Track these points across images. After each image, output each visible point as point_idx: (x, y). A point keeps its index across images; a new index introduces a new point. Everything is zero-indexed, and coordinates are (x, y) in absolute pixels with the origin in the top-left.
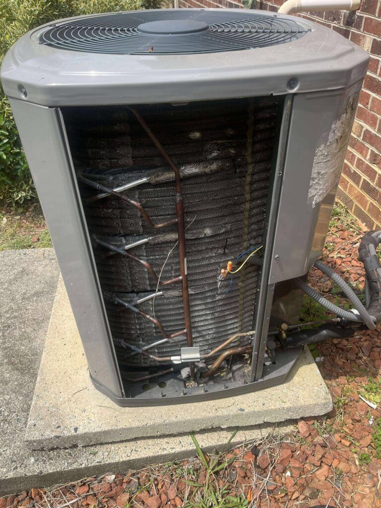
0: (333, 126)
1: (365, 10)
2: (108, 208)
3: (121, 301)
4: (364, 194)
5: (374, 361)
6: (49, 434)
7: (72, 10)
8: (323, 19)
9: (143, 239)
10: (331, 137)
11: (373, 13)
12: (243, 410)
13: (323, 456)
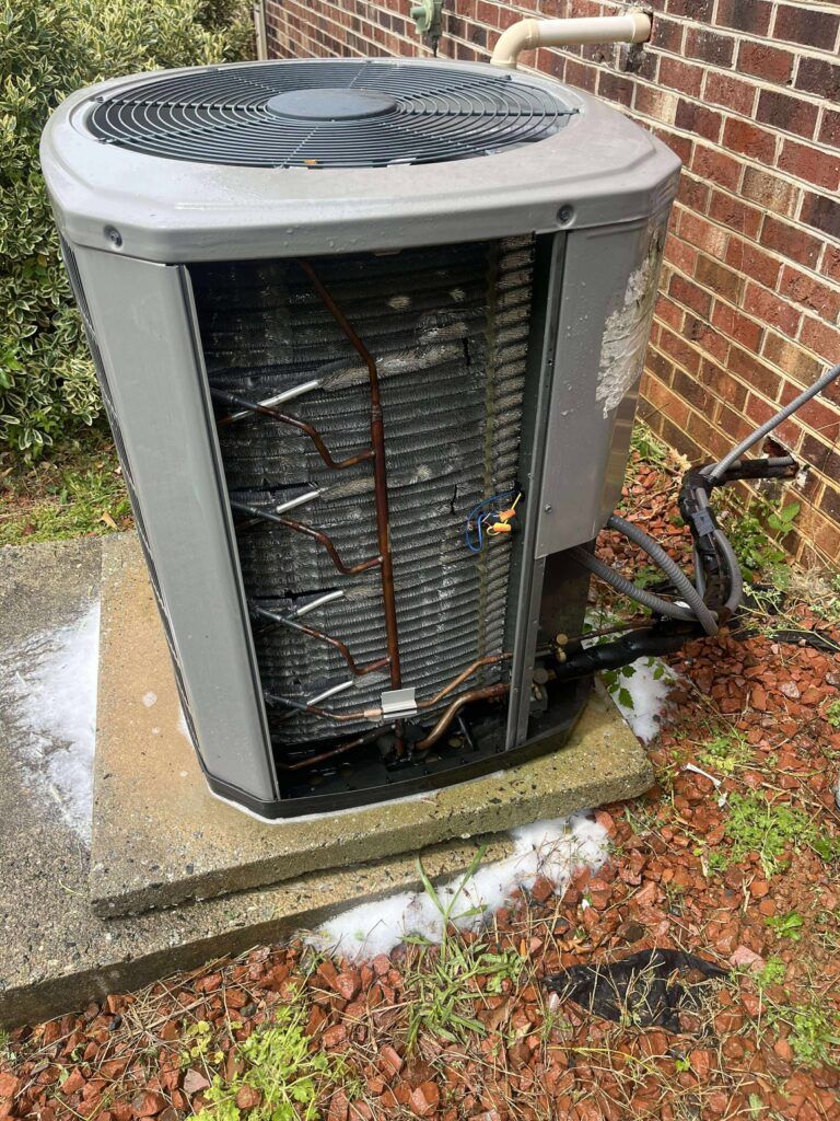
0: (631, 280)
1: (660, 43)
2: (244, 440)
3: (267, 613)
4: (679, 398)
5: (719, 700)
6: (138, 882)
7: (65, 39)
8: (581, 58)
9: (308, 492)
10: (629, 298)
11: (676, 49)
12: (499, 801)
13: (645, 867)
